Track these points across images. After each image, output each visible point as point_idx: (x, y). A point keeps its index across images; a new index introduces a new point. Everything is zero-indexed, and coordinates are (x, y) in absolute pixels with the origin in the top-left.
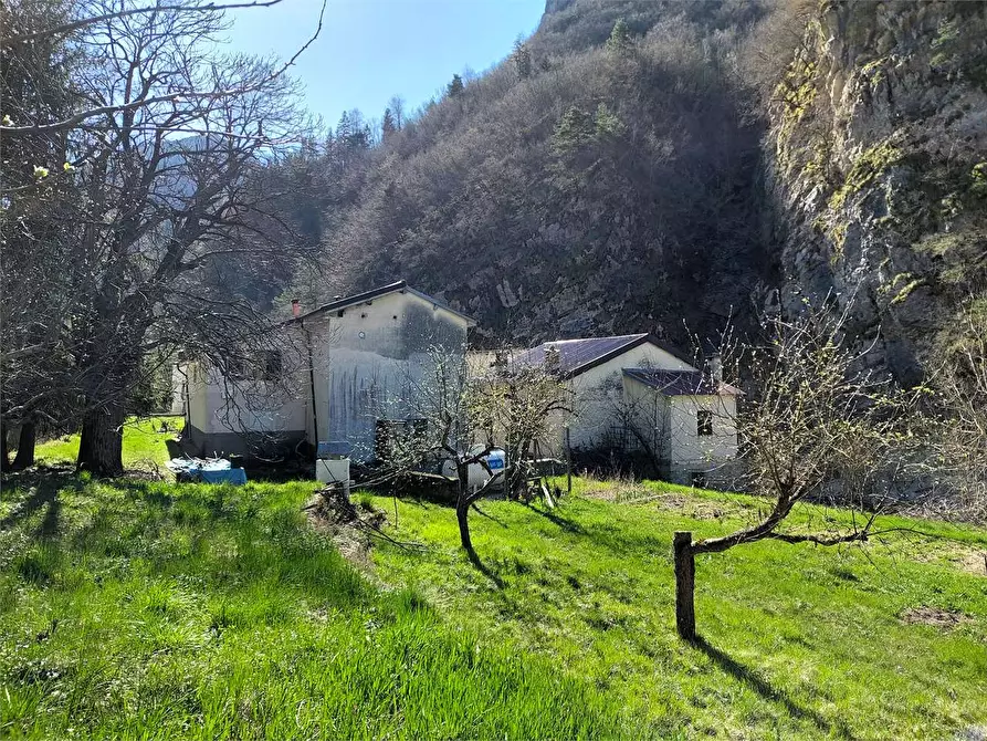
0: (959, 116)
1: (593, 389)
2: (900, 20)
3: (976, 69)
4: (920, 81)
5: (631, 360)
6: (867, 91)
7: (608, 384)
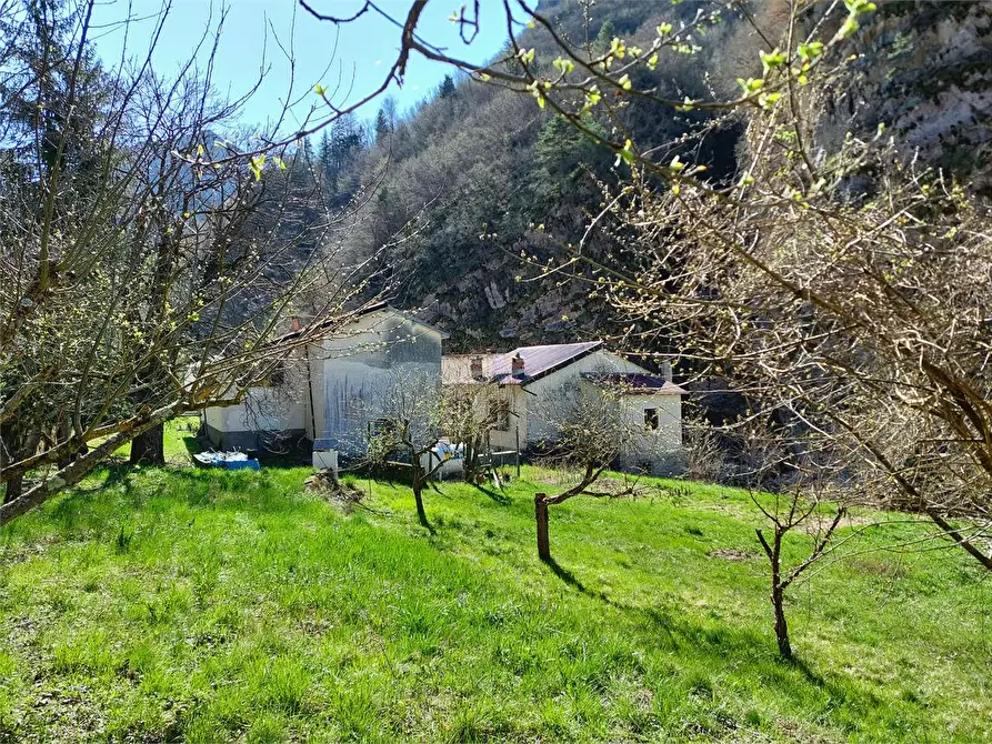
0: (913, 126)
1: (554, 391)
2: (861, 34)
3: (929, 82)
4: (879, 93)
5: (587, 365)
6: (831, 102)
7: (568, 385)
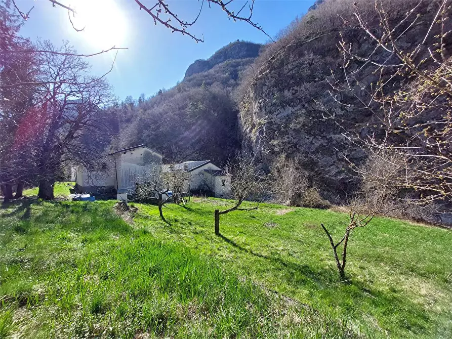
1: (196, 174)
5: (206, 167)
7: (200, 173)
